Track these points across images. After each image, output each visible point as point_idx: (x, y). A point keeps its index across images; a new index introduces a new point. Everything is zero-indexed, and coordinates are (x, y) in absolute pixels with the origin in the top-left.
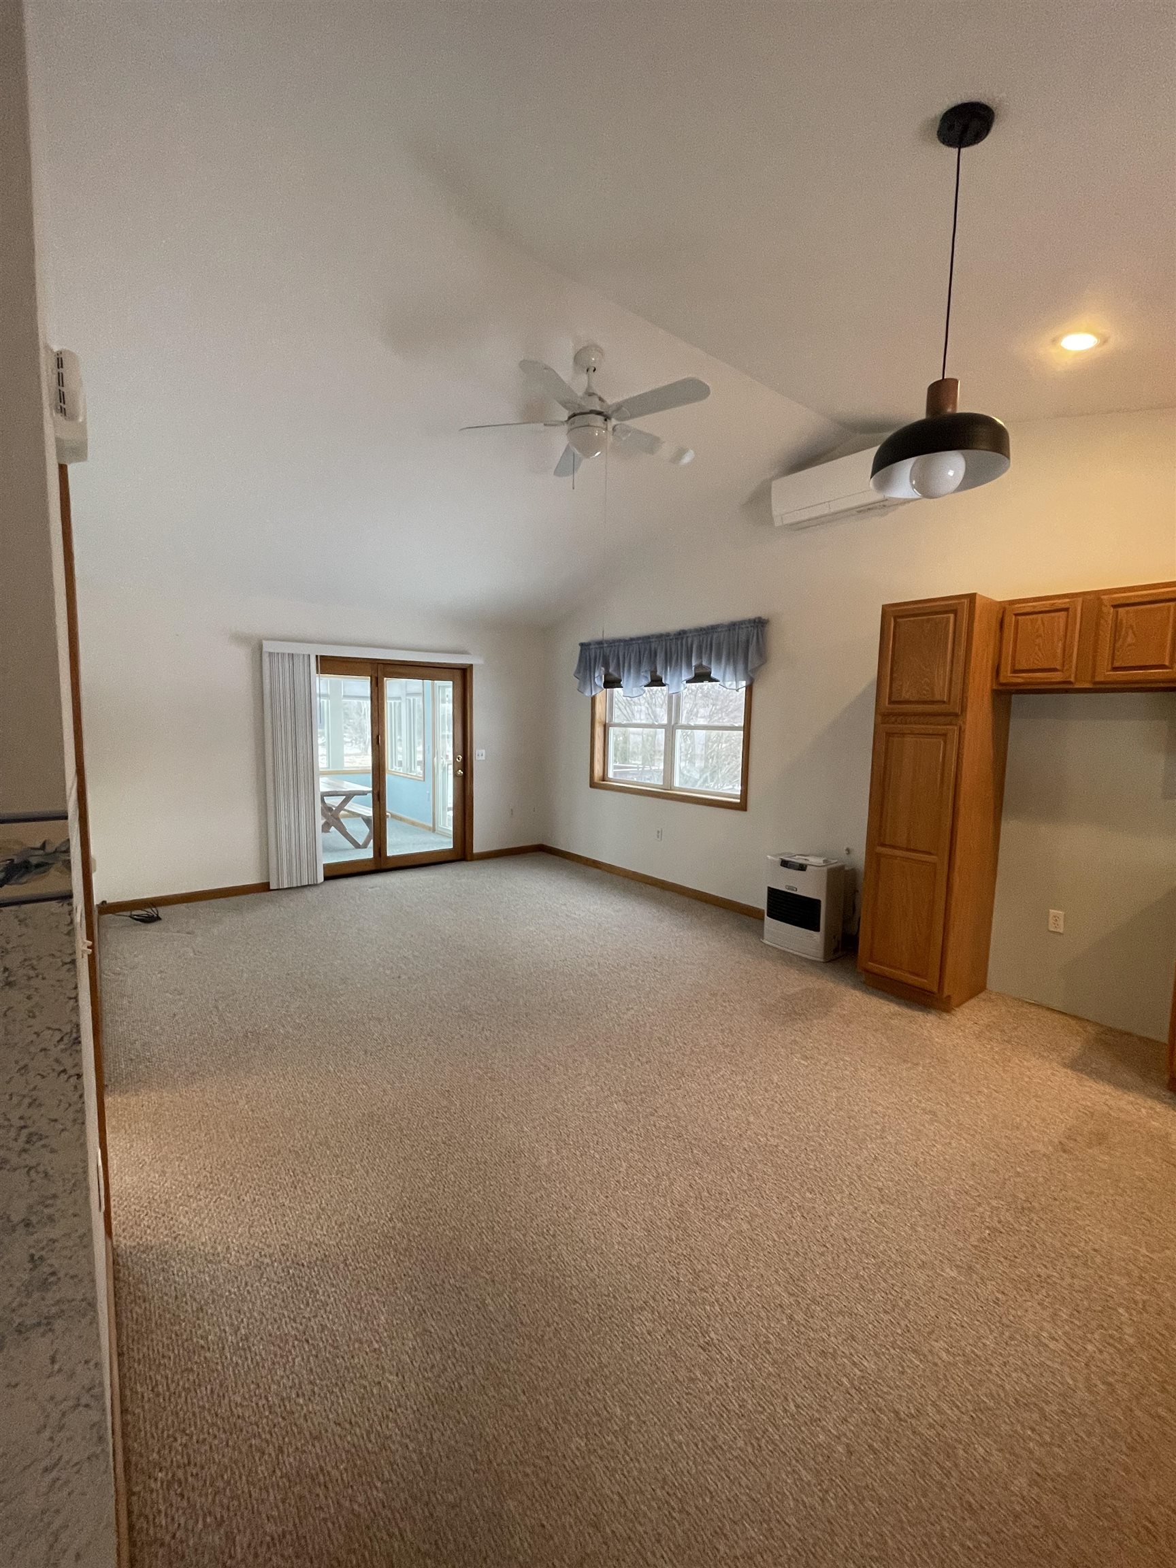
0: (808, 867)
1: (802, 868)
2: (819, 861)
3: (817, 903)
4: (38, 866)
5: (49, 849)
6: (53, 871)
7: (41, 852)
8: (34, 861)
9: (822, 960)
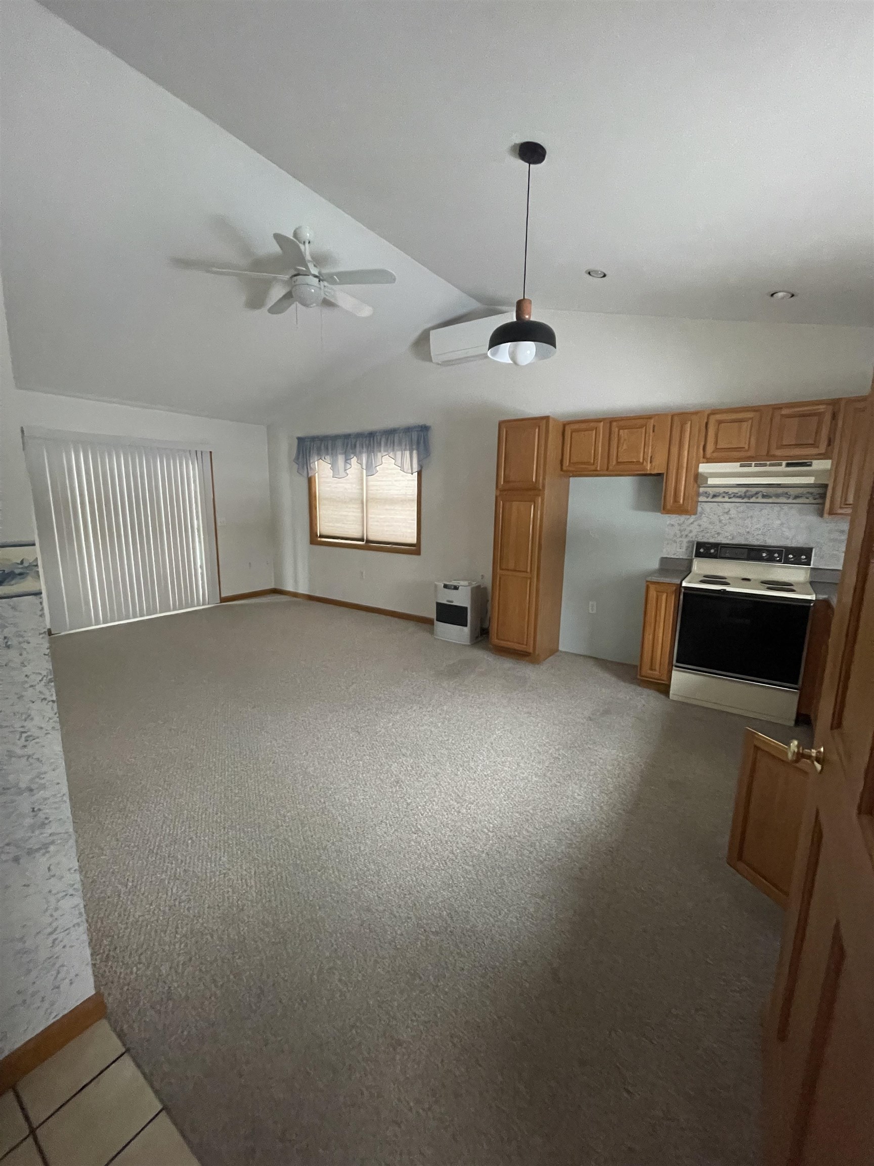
0: (460, 588)
1: (456, 588)
2: (466, 583)
3: (466, 608)
4: (21, 574)
5: (26, 564)
6: (29, 578)
7: (20, 566)
8: (17, 571)
9: (469, 644)
